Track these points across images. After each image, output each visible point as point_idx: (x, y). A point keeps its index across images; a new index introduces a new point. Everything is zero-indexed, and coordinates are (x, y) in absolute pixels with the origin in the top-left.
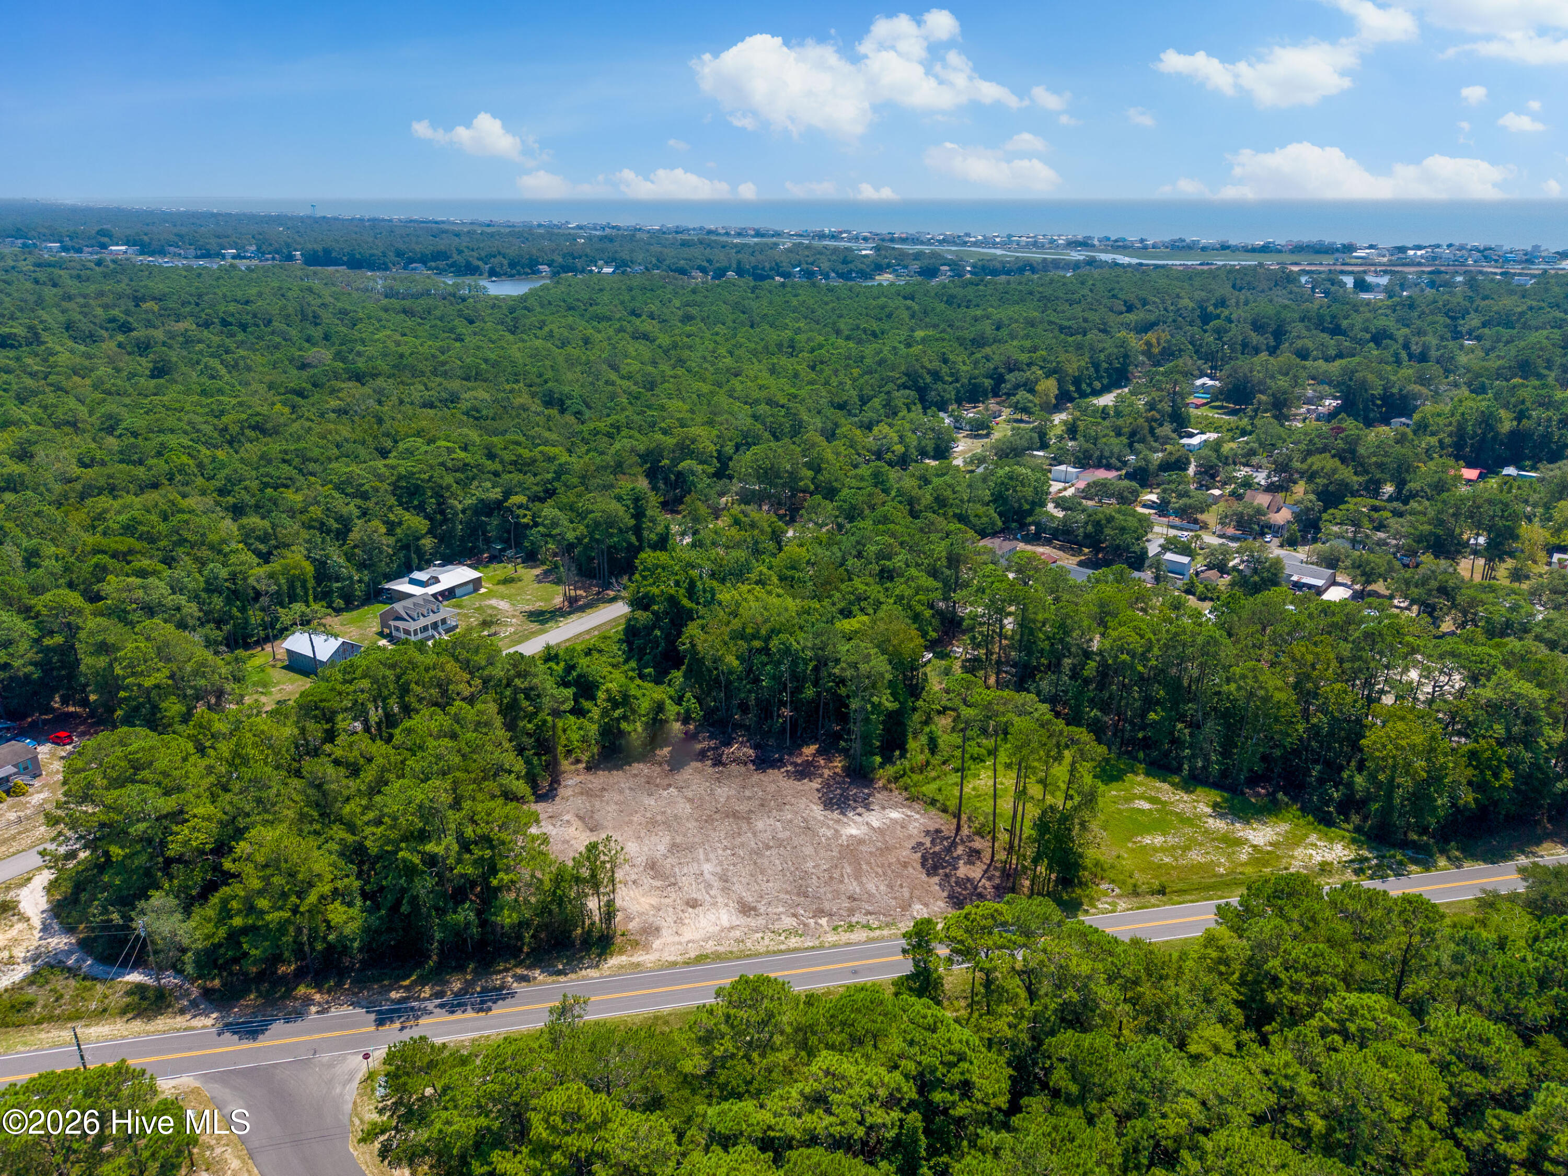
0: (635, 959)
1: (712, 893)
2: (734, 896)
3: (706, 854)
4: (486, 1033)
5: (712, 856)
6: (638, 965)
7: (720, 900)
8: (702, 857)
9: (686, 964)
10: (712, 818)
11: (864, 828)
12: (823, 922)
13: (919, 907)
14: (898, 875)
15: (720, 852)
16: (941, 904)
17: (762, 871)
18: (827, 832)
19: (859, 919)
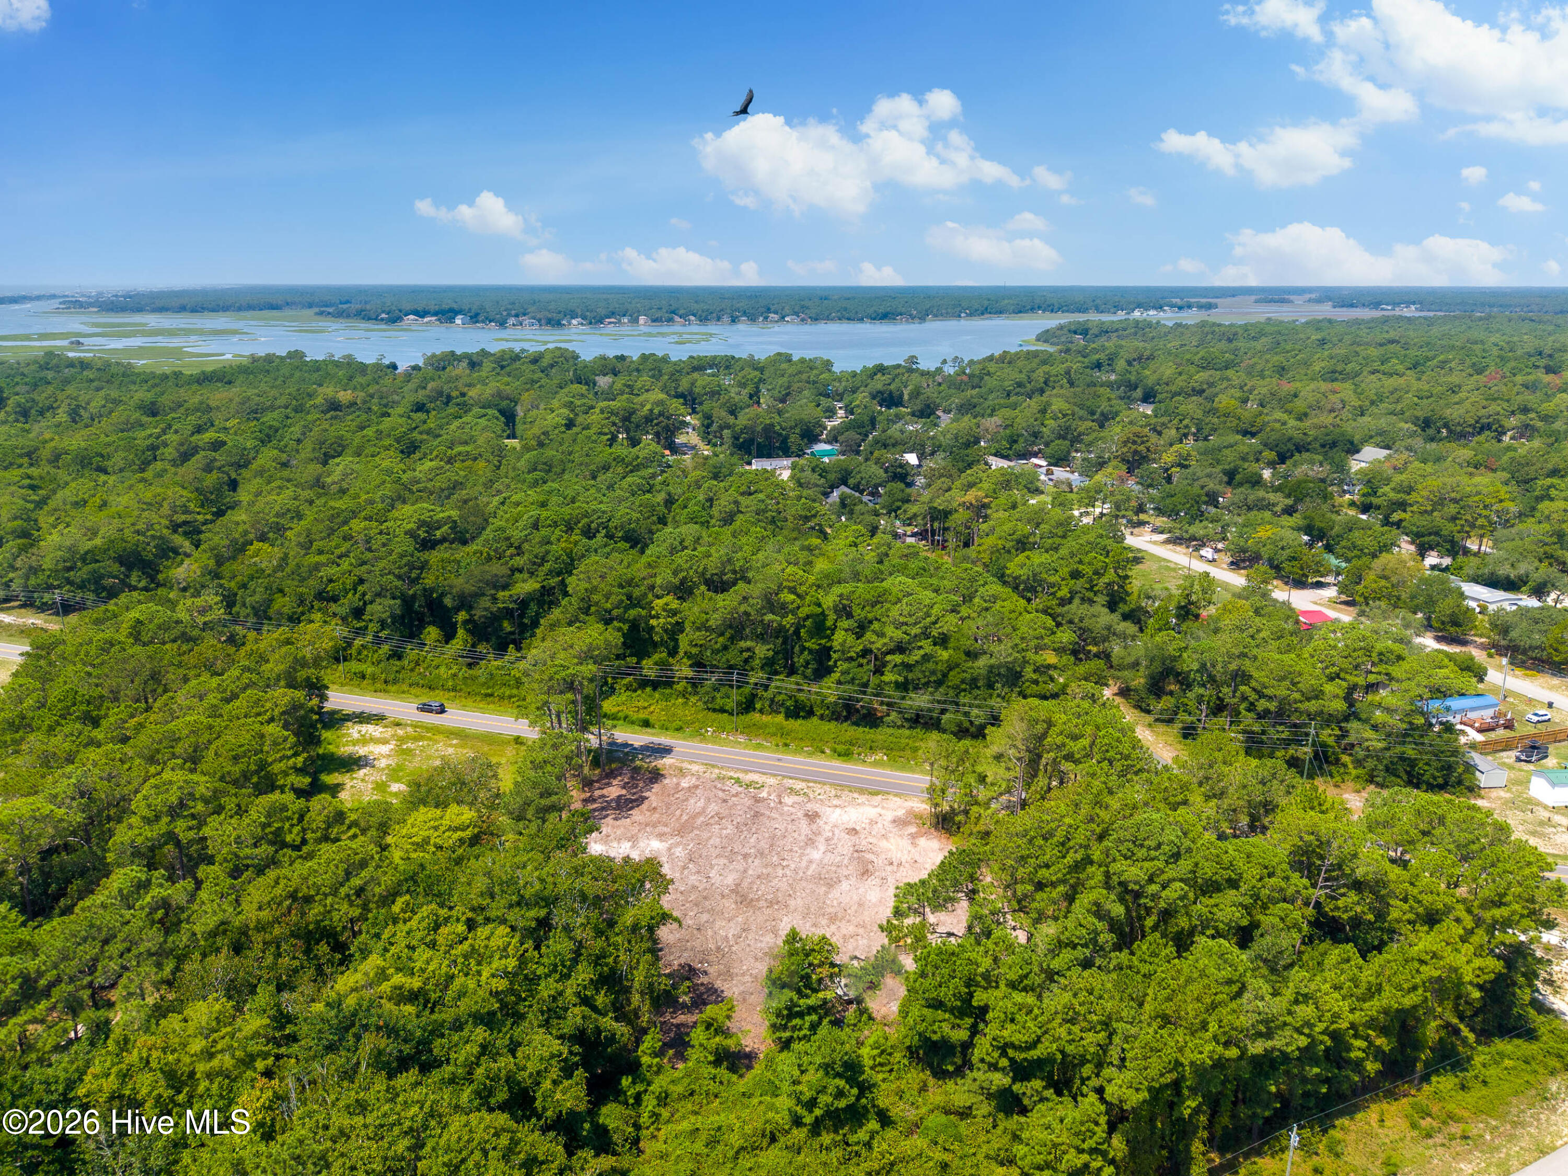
1: (829, 835)
2: (814, 827)
3: (807, 868)
5: (804, 864)
7: (827, 828)
8: (814, 866)
10: (771, 904)
11: (642, 844)
12: (764, 794)
13: (685, 784)
14: (668, 806)
15: (793, 866)
16: (666, 781)
17: (773, 837)
18: (679, 851)
19: (737, 788)
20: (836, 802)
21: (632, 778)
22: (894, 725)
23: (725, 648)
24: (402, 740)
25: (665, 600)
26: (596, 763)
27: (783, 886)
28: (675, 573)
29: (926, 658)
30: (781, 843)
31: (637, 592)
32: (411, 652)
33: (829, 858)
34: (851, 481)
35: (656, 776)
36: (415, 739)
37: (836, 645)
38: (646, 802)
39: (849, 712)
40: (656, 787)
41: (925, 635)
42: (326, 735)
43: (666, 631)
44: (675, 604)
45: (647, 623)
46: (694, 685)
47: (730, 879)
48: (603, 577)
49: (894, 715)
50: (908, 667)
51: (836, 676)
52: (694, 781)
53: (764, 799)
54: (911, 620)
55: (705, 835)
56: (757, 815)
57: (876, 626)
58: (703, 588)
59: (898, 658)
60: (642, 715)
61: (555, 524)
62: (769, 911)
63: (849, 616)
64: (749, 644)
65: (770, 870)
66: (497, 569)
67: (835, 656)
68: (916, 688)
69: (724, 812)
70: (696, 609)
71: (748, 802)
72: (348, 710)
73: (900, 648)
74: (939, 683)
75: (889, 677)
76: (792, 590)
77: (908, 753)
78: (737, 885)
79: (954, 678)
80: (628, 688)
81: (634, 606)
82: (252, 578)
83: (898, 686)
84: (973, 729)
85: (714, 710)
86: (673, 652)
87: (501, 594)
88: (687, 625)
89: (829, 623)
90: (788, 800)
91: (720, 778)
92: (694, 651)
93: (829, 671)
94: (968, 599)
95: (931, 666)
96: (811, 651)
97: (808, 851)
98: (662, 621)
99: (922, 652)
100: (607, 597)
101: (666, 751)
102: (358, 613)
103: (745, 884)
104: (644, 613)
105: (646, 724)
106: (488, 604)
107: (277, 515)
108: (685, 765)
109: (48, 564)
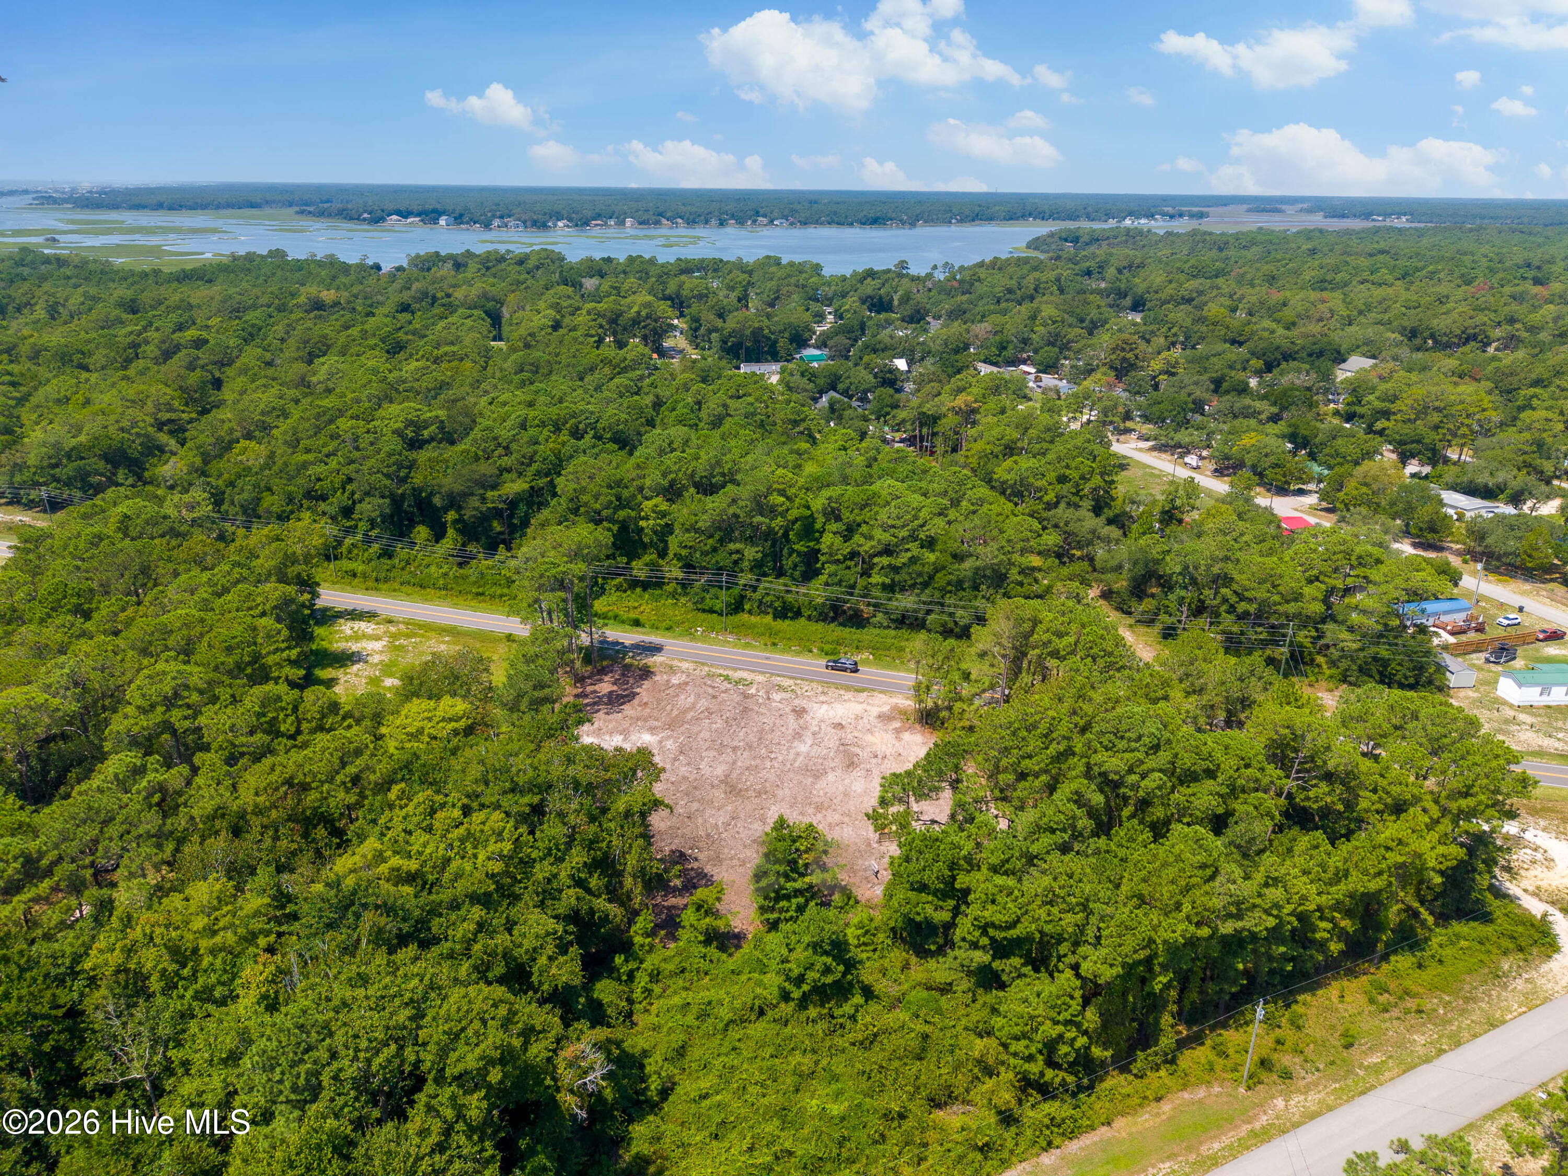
1: (816, 729)
2: (801, 722)
3: (795, 760)
5: (791, 756)
7: (815, 723)
8: (801, 759)
10: (759, 794)
11: (634, 736)
12: (753, 691)
13: (675, 680)
14: (659, 701)
15: (780, 758)
16: (657, 678)
17: (762, 731)
18: (669, 744)
19: (726, 685)
20: (822, 698)
21: (623, 675)
22: (881, 627)
23: (715, 550)
24: (394, 637)
25: (654, 501)
26: (587, 660)
27: (772, 776)
28: (664, 475)
29: (913, 560)
30: (769, 736)
31: (626, 494)
32: (402, 551)
33: (816, 751)
34: (840, 386)
35: (646, 673)
36: (408, 636)
37: (824, 547)
38: (637, 698)
39: (836, 613)
40: (647, 684)
41: (913, 537)
42: (319, 631)
43: (655, 532)
44: (664, 506)
45: (636, 524)
46: (684, 586)
47: (720, 770)
48: (591, 478)
49: (880, 617)
50: (895, 569)
51: (823, 578)
52: (684, 677)
53: (753, 696)
54: (899, 523)
55: (696, 729)
56: (746, 710)
57: (864, 528)
58: (692, 490)
59: (885, 560)
60: (633, 615)
61: (543, 424)
62: (757, 801)
63: (838, 519)
64: (738, 546)
65: (758, 761)
66: (485, 469)
67: (823, 558)
68: (903, 590)
69: (713, 707)
70: (685, 511)
71: (737, 698)
72: (340, 607)
73: (888, 551)
74: (925, 585)
75: (876, 579)
76: (782, 493)
77: (893, 652)
78: (727, 776)
79: (941, 579)
80: (618, 588)
81: (622, 507)
82: (239, 476)
83: (885, 587)
84: (957, 630)
85: (704, 611)
86: (663, 554)
87: (490, 494)
88: (677, 526)
89: (818, 526)
90: (776, 696)
91: (710, 676)
92: (684, 552)
93: (817, 573)
94: (955, 503)
95: (917, 568)
96: (799, 554)
97: (796, 744)
98: (651, 522)
99: (909, 554)
100: (596, 497)
101: (656, 649)
102: (347, 512)
103: (734, 775)
104: (633, 514)
105: (637, 623)
106: (477, 504)
107: (263, 413)
108: (676, 663)
109: (32, 460)
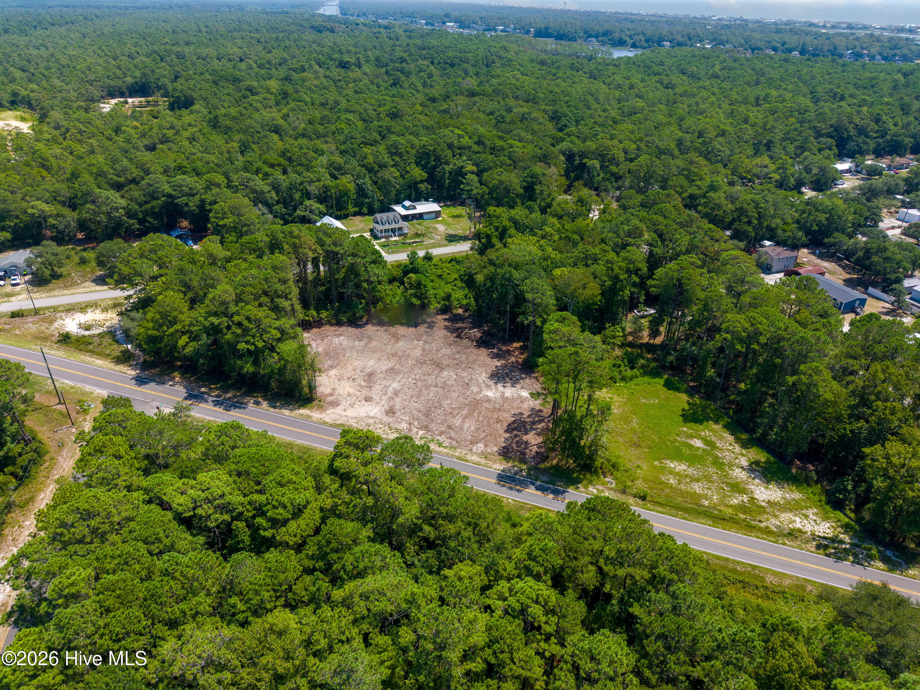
0: (311, 414)
1: (383, 397)
2: (391, 403)
3: (402, 379)
4: (217, 420)
6: (309, 417)
7: (383, 402)
8: (398, 379)
9: (331, 425)
10: (425, 362)
11: (498, 395)
12: (421, 433)
13: (481, 446)
14: (489, 425)
15: (410, 380)
16: (495, 449)
17: (419, 397)
18: (475, 389)
19: (441, 439)
20: (371, 421)
27: (417, 370)
33: (388, 381)
35: (505, 452)
38: (505, 428)
40: (502, 444)
47: (445, 373)
52: (474, 448)
53: (421, 428)
55: (461, 399)
56: (427, 414)
65: (423, 377)
69: (449, 417)
71: (433, 426)
78: (441, 371)
90: (404, 425)
91: (453, 448)
97: (399, 386)
103: (437, 371)
108: (483, 461)
